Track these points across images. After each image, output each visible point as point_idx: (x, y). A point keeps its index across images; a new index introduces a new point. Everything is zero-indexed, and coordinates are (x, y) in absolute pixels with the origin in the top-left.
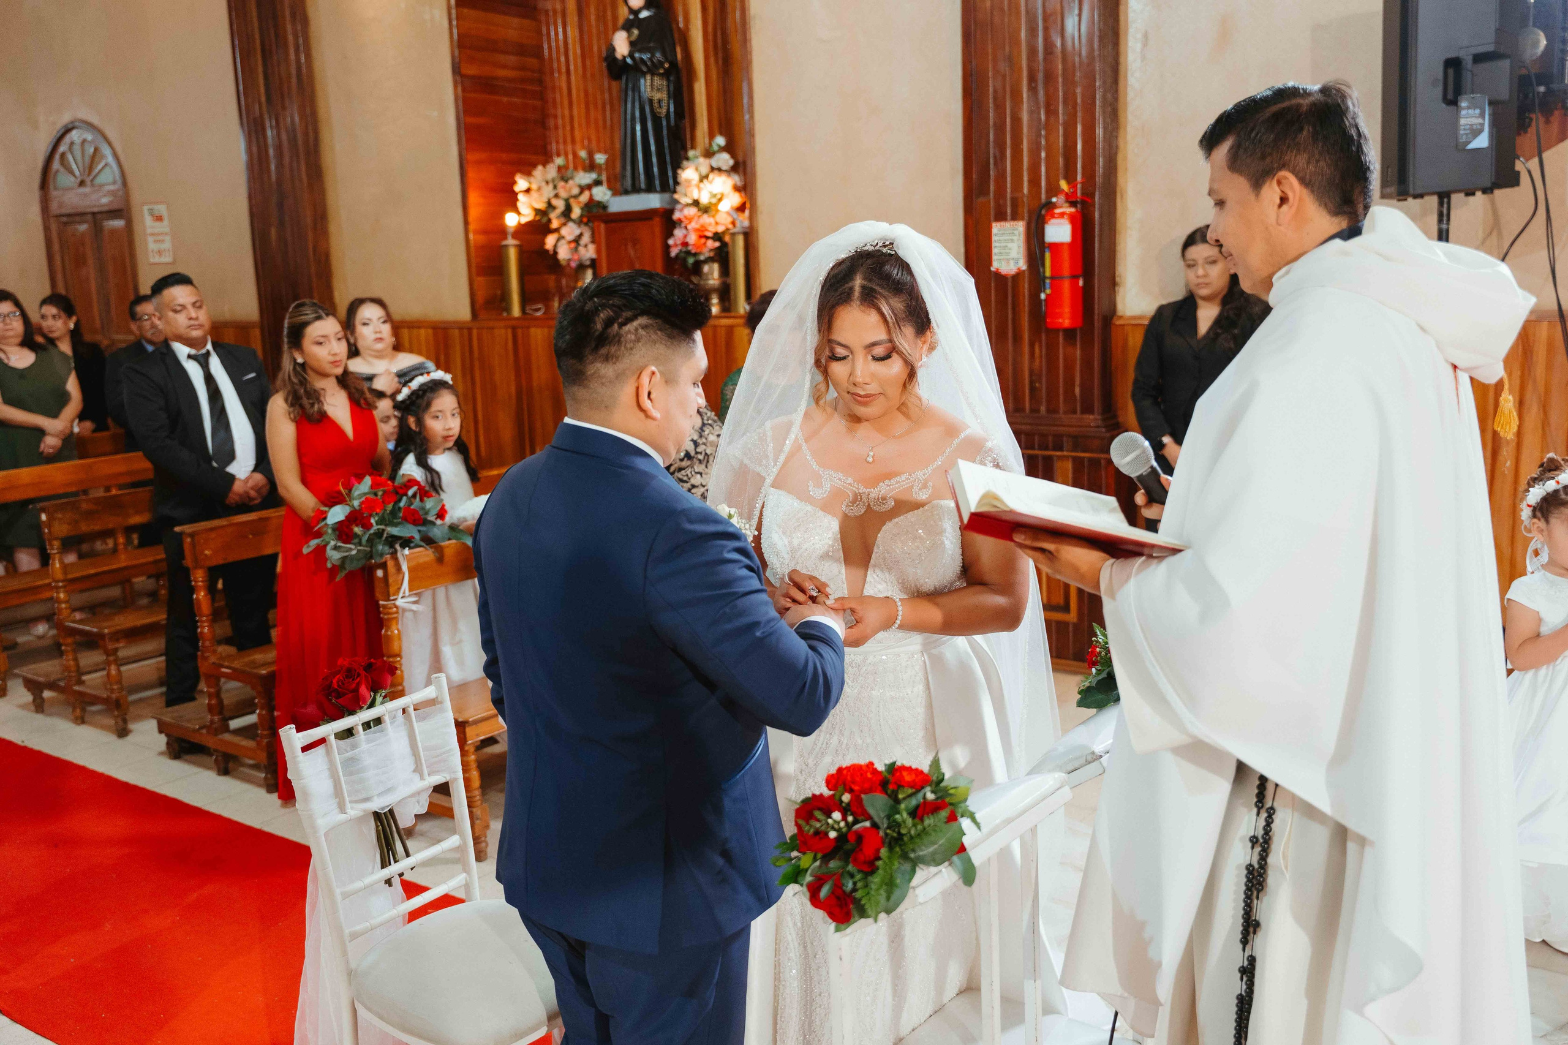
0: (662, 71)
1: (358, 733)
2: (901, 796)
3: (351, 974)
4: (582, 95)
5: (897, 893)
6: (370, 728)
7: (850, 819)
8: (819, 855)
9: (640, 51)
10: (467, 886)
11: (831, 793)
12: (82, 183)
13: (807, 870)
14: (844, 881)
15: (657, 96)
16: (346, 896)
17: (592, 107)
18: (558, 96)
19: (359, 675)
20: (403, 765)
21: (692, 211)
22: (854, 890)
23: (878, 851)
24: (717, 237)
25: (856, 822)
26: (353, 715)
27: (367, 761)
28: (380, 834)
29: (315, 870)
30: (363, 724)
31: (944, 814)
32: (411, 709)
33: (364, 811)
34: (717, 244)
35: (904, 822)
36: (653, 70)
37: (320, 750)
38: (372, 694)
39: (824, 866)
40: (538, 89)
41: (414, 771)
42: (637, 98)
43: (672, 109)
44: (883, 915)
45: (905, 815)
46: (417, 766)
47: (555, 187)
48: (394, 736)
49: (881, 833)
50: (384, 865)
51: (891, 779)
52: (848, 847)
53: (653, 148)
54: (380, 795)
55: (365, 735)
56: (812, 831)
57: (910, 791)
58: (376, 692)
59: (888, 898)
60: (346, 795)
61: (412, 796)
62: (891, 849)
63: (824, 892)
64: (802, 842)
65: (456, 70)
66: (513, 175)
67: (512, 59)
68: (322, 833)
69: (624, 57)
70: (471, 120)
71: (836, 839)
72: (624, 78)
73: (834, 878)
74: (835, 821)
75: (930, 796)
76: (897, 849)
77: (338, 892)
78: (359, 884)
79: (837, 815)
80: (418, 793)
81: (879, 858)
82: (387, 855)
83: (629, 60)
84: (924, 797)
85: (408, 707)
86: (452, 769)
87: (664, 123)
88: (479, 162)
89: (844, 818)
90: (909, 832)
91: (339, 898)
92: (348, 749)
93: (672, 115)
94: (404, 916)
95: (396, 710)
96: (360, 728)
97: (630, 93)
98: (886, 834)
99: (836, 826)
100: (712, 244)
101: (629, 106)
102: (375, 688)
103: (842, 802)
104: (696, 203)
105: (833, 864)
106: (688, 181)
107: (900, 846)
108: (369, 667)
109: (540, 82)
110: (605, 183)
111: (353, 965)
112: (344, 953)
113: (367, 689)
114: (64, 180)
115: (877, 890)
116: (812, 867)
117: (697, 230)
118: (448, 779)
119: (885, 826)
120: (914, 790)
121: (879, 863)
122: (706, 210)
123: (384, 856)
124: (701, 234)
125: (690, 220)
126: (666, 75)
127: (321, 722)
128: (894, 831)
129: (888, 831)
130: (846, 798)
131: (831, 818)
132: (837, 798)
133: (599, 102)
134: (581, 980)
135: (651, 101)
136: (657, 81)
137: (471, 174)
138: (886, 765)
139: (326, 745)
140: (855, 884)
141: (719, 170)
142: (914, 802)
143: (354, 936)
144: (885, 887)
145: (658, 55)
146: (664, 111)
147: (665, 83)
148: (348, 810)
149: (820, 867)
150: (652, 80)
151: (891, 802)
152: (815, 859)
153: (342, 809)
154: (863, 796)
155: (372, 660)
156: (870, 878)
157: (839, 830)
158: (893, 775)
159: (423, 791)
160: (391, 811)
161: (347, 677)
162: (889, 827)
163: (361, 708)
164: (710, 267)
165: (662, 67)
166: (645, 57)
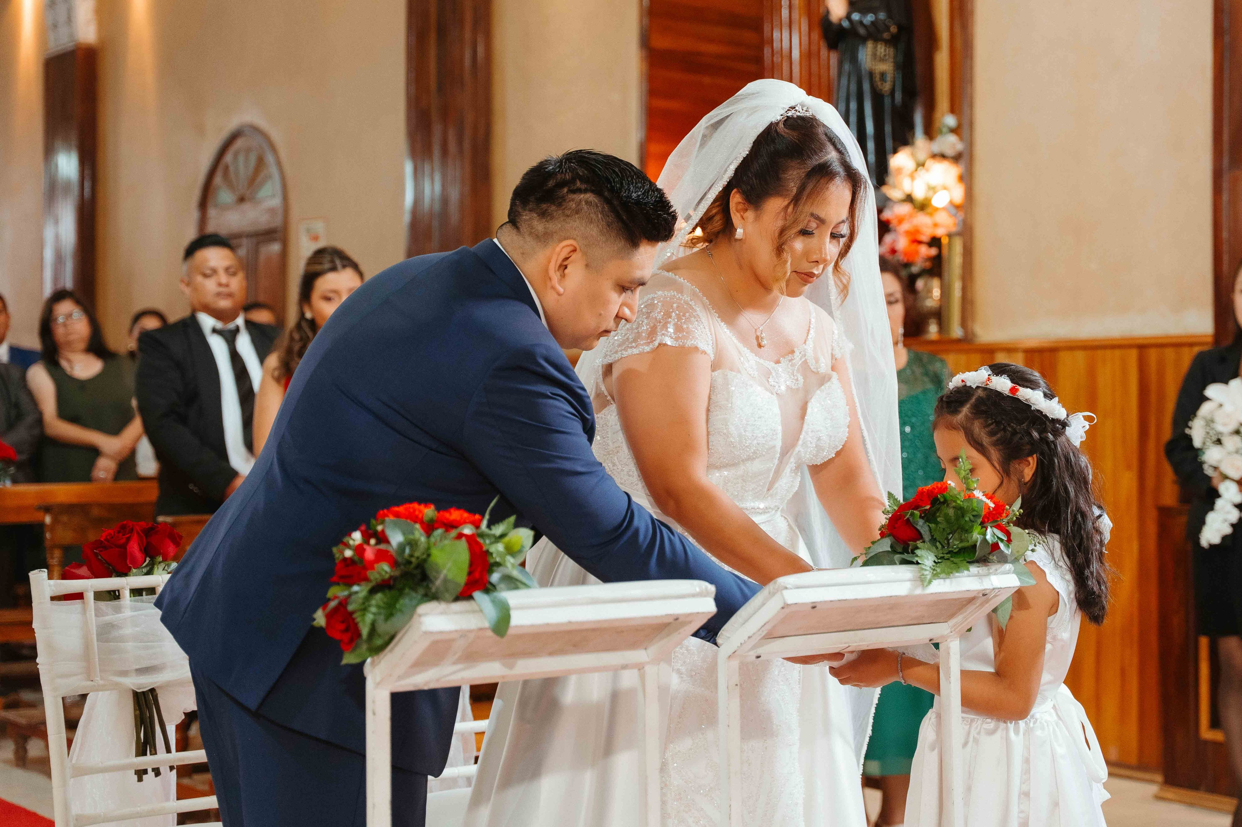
0: (886, 35)
1: (124, 597)
9: (861, 12)
12: (242, 200)
15: (880, 68)
21: (904, 209)
24: (935, 242)
26: (121, 577)
27: (128, 630)
34: (933, 251)
36: (874, 33)
37: (74, 604)
38: (149, 558)
42: (853, 70)
43: (898, 85)
53: (870, 132)
54: (139, 672)
55: (127, 603)
58: (152, 558)
60: (97, 662)
65: (645, 42)
69: (841, 20)
70: (659, 103)
72: (842, 46)
82: (145, 744)
83: (846, 24)
87: (887, 101)
92: (105, 610)
93: (898, 92)
97: (846, 64)
100: (925, 251)
101: (845, 80)
102: (150, 551)
104: (909, 199)
106: (899, 170)
113: (141, 550)
114: (225, 196)
117: (908, 233)
122: (923, 206)
125: (901, 221)
126: (893, 42)
135: (871, 74)
136: (881, 49)
139: (83, 602)
141: (943, 156)
145: (882, 16)
146: (887, 87)
147: (891, 51)
150: (874, 48)
160: (152, 691)
161: (119, 532)
163: (133, 571)
164: (926, 285)
165: (887, 28)
166: (869, 18)
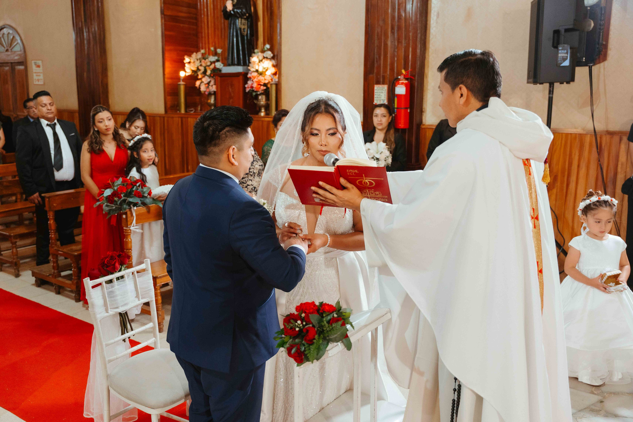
0: (245, 17)
1: (114, 281)
2: (324, 315)
3: (108, 376)
4: (213, 25)
5: (321, 352)
6: (119, 279)
7: (304, 323)
8: (292, 337)
9: (237, 9)
10: (155, 343)
11: (298, 313)
12: (7, 51)
13: (287, 342)
14: (301, 347)
15: (243, 27)
16: (107, 345)
17: (216, 30)
18: (203, 25)
19: (115, 259)
20: (131, 294)
21: (255, 74)
22: (305, 351)
23: (314, 336)
24: (265, 85)
25: (306, 325)
26: (112, 274)
27: (117, 293)
28: (121, 322)
29: (95, 335)
30: (116, 278)
31: (340, 323)
32: (136, 273)
33: (116, 312)
34: (265, 88)
35: (325, 325)
36: (241, 16)
37: (99, 288)
38: (120, 266)
39: (293, 341)
40: (194, 21)
41: (136, 297)
42: (235, 27)
43: (249, 32)
44: (315, 361)
45: (325, 322)
46: (137, 295)
47: (200, 62)
48: (129, 283)
49: (316, 329)
50: (123, 333)
51: (321, 308)
52: (303, 334)
53: (241, 48)
54: (122, 306)
55: (117, 282)
56: (289, 328)
57: (328, 313)
58: (122, 266)
59: (317, 354)
60: (109, 306)
61: (134, 307)
62: (319, 335)
63: (293, 351)
64: (286, 331)
65: (162, 13)
66: (184, 56)
67: (185, 9)
68: (99, 320)
69: (230, 11)
70: (167, 33)
71: (298, 331)
72: (230, 19)
73: (297, 346)
74: (298, 324)
75: (335, 316)
76: (322, 336)
77: (104, 344)
78: (112, 341)
79: (299, 322)
80: (137, 306)
81: (315, 339)
82: (124, 330)
83: (232, 12)
84: (333, 316)
85: (135, 272)
86: (151, 297)
87: (245, 38)
88: (170, 50)
89: (302, 323)
90: (327, 329)
91: (104, 346)
92: (110, 288)
93: (249, 35)
94: (130, 354)
95: (130, 273)
96: (115, 279)
97: (232, 25)
98: (318, 330)
99: (299, 326)
100: (263, 88)
101: (232, 30)
102: (122, 264)
103: (301, 317)
104: (257, 71)
105: (297, 341)
106: (254, 62)
107: (323, 334)
108: (119, 256)
109: (196, 19)
110: (221, 61)
111: (109, 372)
112: (106, 367)
113: (119, 264)
115: (313, 351)
116: (289, 341)
117: (256, 82)
118: (149, 300)
119: (318, 326)
120: (329, 313)
121: (315, 341)
122: (261, 74)
123: (123, 331)
124: (259, 83)
125: (254, 78)
126: (247, 19)
127: (100, 277)
128: (321, 329)
129: (319, 329)
130: (303, 315)
131: (297, 323)
132: (300, 315)
133: (220, 29)
134: (199, 382)
135: (240, 29)
136: (243, 21)
137: (167, 55)
138: (319, 303)
139: (102, 286)
140: (305, 348)
141: (267, 58)
142: (329, 318)
143: (110, 361)
144: (316, 350)
145: (244, 10)
146: (246, 33)
147: (246, 22)
148: (109, 312)
149: (292, 341)
150: (241, 21)
151: (320, 317)
152: (290, 338)
153: (107, 311)
154: (310, 315)
155: (121, 253)
156: (311, 346)
157: (300, 328)
158: (322, 307)
159: (139, 305)
160: (126, 313)
161: (111, 259)
162: (319, 327)
163: (116, 272)
164: (262, 97)
165: (246, 15)
166: (239, 11)
